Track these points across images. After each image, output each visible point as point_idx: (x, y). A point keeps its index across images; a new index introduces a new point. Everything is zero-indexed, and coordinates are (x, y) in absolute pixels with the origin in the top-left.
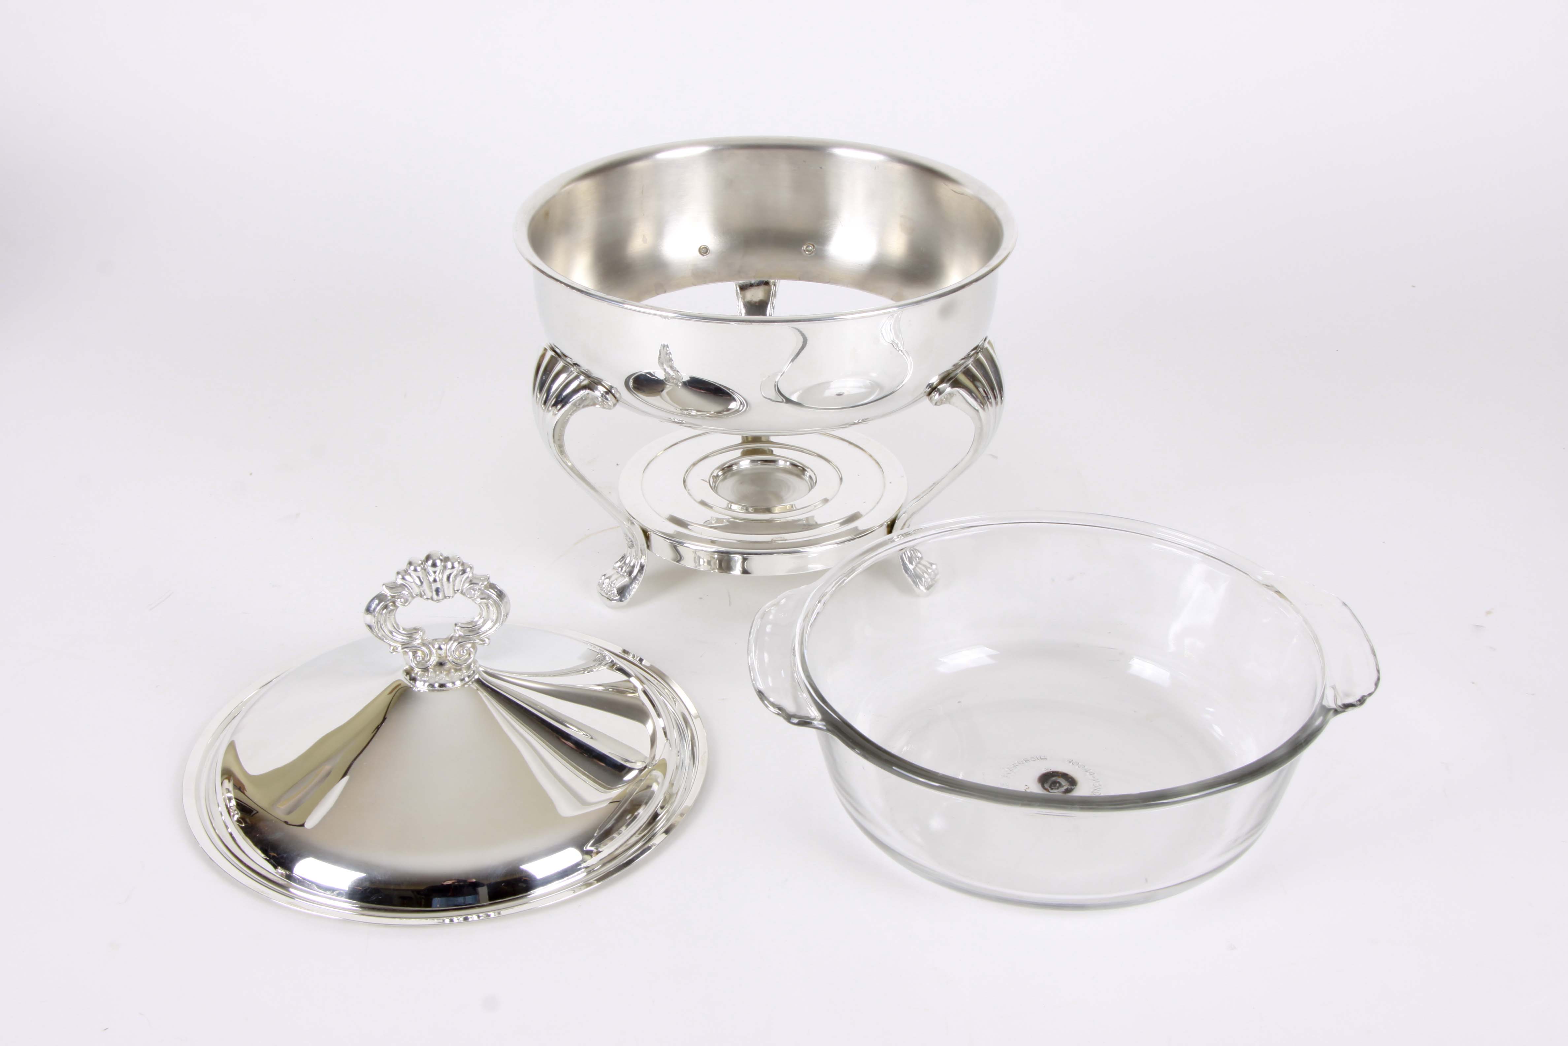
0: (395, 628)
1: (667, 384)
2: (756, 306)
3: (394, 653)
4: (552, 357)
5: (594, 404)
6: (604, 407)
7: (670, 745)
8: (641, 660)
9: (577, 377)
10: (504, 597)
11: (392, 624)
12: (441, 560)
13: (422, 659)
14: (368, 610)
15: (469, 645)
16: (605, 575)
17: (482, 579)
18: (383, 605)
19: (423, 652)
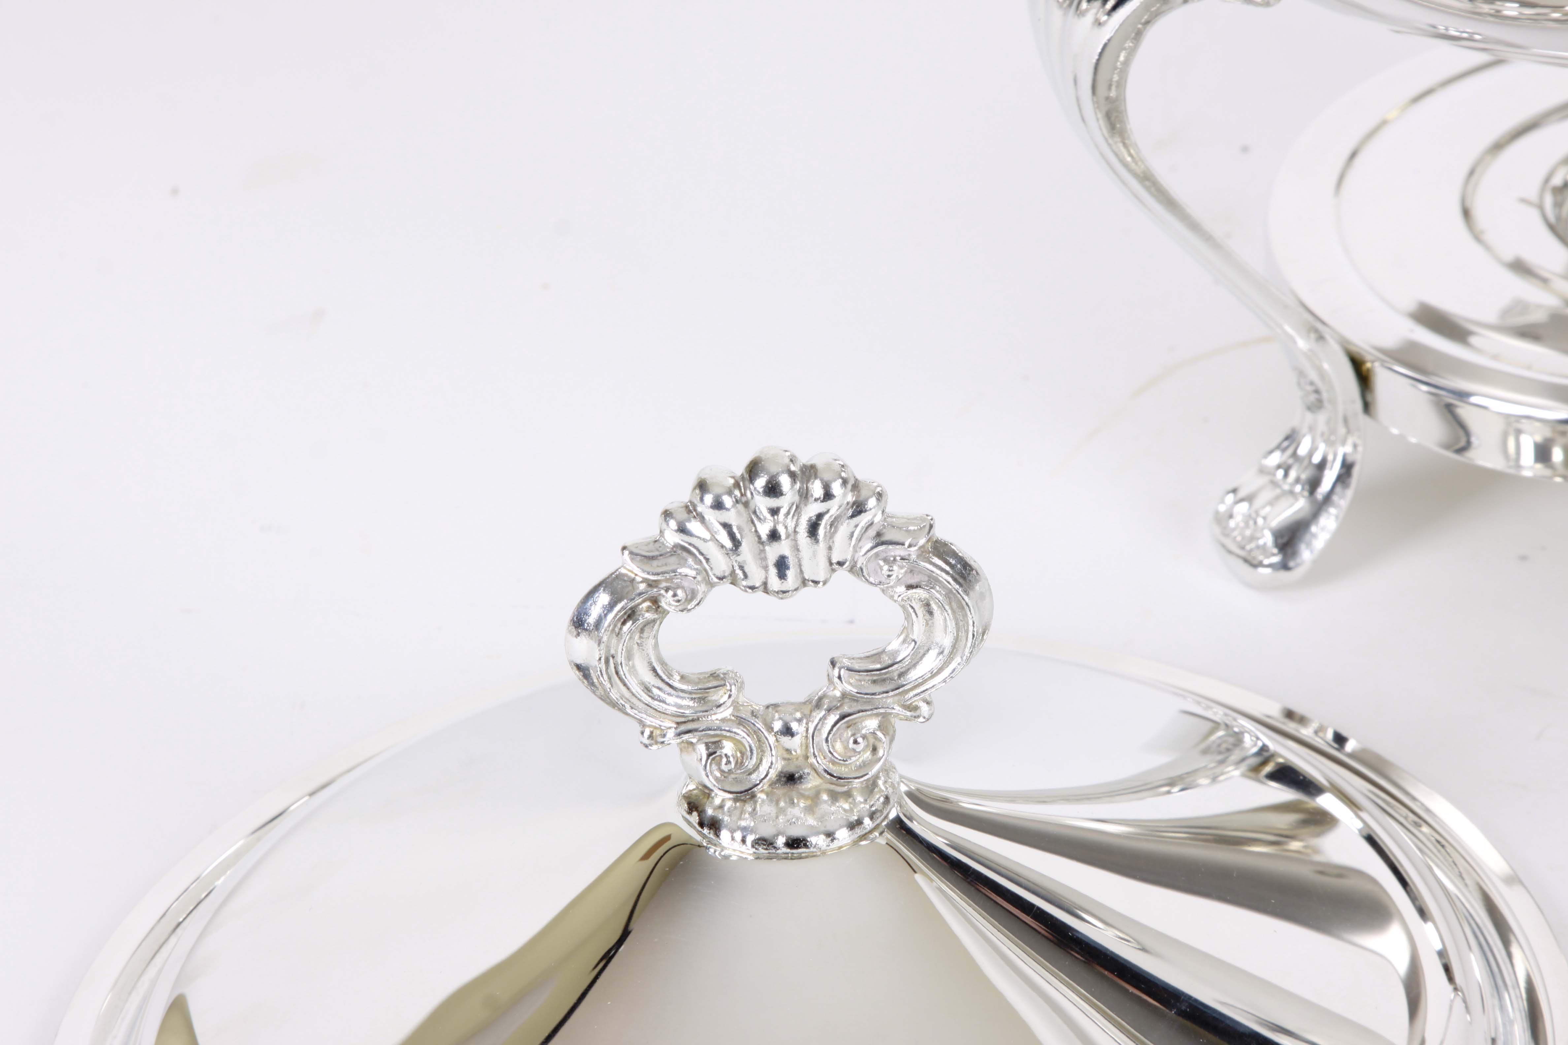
0: (657, 675)
3: (655, 747)
7: (1467, 1007)
8: (1340, 739)
10: (977, 581)
11: (650, 663)
12: (793, 475)
13: (737, 763)
14: (578, 623)
15: (871, 724)
16: (1234, 491)
17: (911, 528)
18: (623, 608)
19: (737, 743)
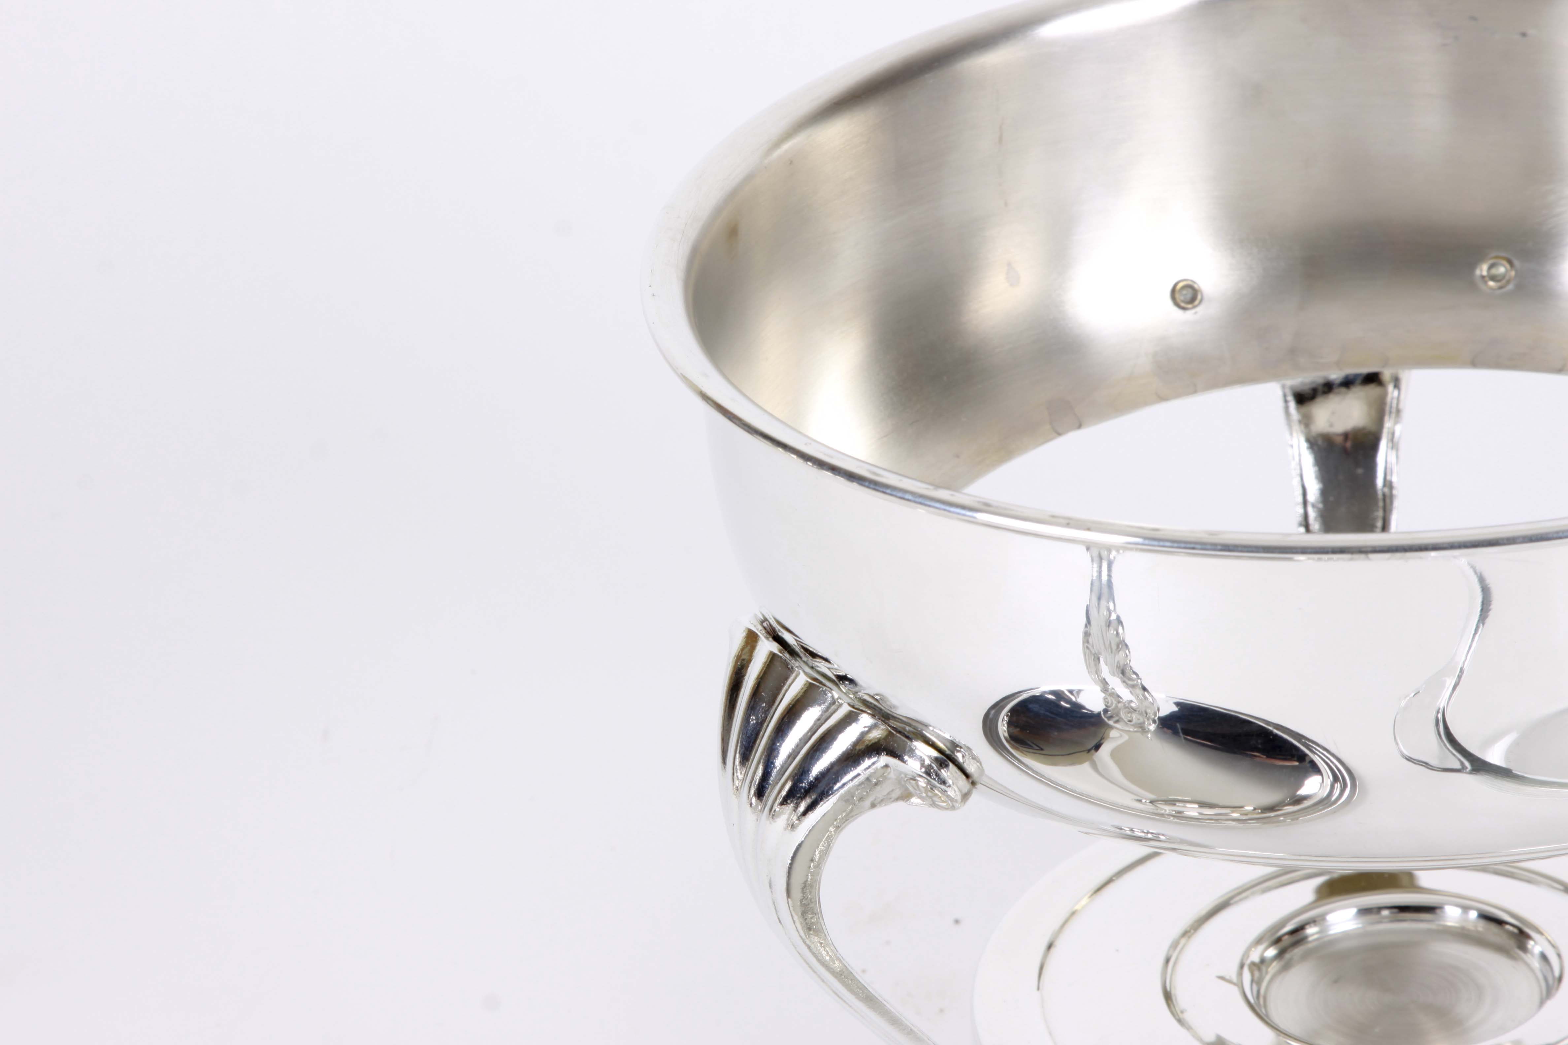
1: (1111, 727)
2: (1345, 451)
4: (773, 657)
5: (906, 796)
6: (934, 804)
9: (849, 719)
